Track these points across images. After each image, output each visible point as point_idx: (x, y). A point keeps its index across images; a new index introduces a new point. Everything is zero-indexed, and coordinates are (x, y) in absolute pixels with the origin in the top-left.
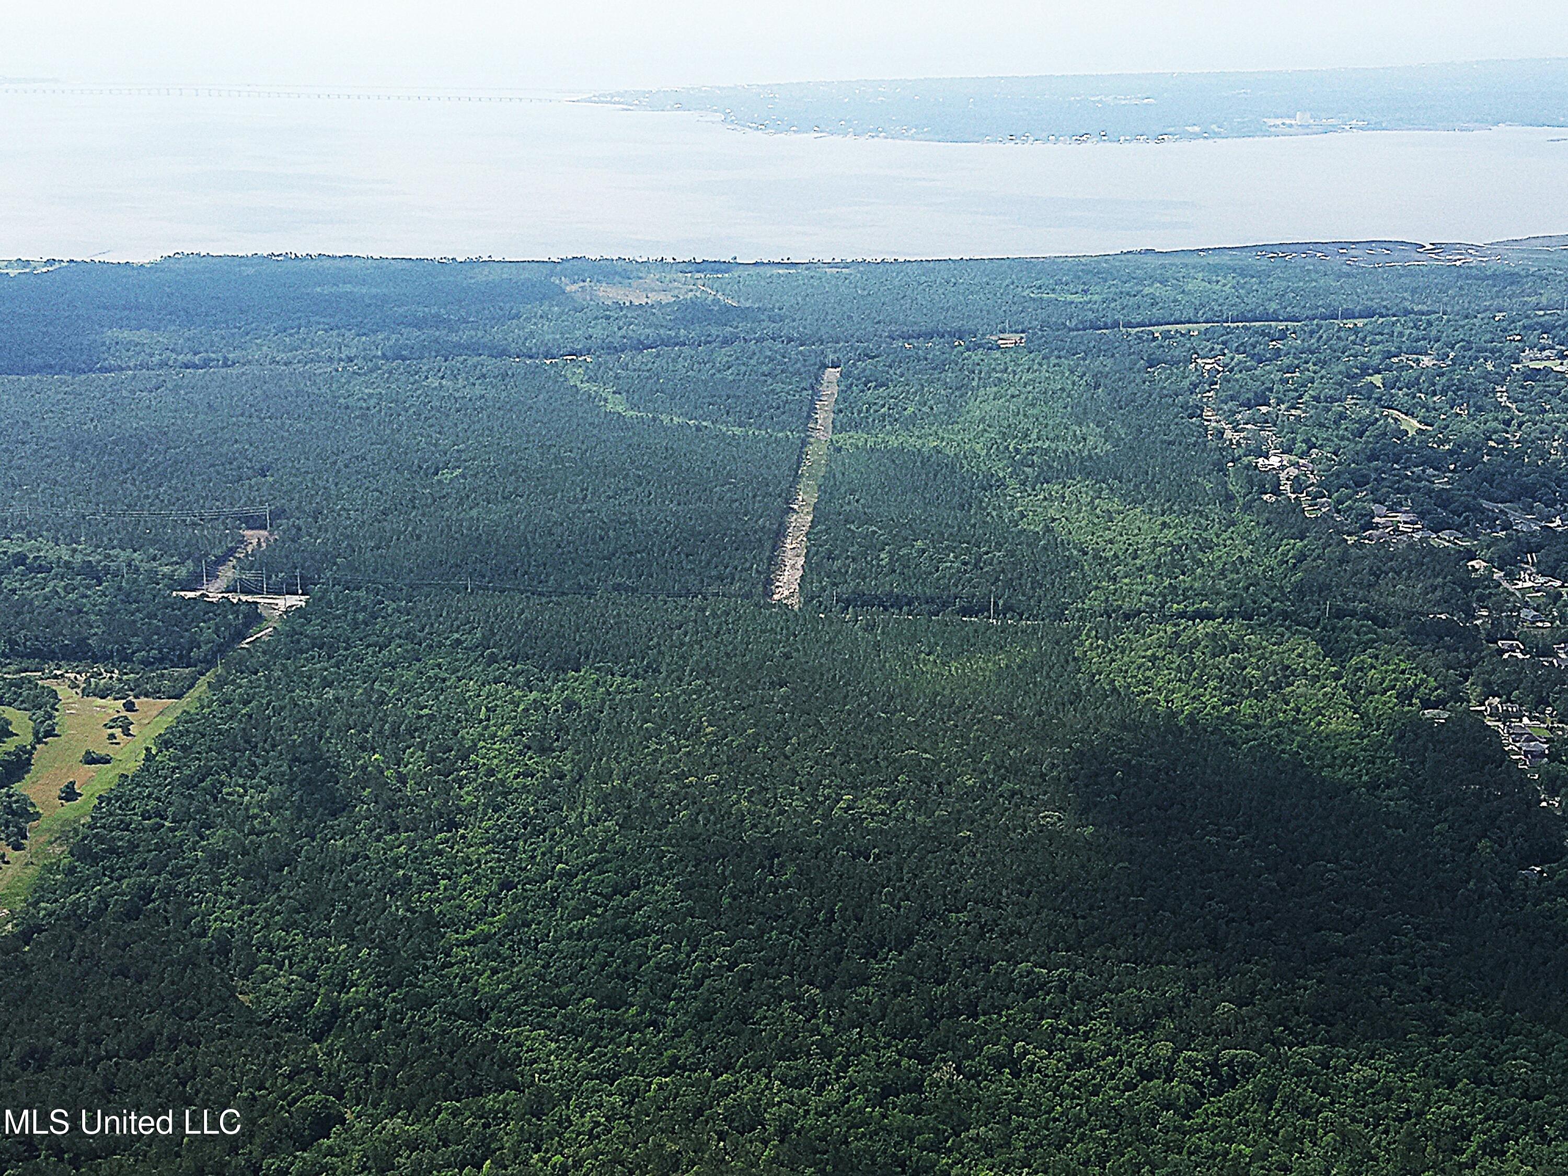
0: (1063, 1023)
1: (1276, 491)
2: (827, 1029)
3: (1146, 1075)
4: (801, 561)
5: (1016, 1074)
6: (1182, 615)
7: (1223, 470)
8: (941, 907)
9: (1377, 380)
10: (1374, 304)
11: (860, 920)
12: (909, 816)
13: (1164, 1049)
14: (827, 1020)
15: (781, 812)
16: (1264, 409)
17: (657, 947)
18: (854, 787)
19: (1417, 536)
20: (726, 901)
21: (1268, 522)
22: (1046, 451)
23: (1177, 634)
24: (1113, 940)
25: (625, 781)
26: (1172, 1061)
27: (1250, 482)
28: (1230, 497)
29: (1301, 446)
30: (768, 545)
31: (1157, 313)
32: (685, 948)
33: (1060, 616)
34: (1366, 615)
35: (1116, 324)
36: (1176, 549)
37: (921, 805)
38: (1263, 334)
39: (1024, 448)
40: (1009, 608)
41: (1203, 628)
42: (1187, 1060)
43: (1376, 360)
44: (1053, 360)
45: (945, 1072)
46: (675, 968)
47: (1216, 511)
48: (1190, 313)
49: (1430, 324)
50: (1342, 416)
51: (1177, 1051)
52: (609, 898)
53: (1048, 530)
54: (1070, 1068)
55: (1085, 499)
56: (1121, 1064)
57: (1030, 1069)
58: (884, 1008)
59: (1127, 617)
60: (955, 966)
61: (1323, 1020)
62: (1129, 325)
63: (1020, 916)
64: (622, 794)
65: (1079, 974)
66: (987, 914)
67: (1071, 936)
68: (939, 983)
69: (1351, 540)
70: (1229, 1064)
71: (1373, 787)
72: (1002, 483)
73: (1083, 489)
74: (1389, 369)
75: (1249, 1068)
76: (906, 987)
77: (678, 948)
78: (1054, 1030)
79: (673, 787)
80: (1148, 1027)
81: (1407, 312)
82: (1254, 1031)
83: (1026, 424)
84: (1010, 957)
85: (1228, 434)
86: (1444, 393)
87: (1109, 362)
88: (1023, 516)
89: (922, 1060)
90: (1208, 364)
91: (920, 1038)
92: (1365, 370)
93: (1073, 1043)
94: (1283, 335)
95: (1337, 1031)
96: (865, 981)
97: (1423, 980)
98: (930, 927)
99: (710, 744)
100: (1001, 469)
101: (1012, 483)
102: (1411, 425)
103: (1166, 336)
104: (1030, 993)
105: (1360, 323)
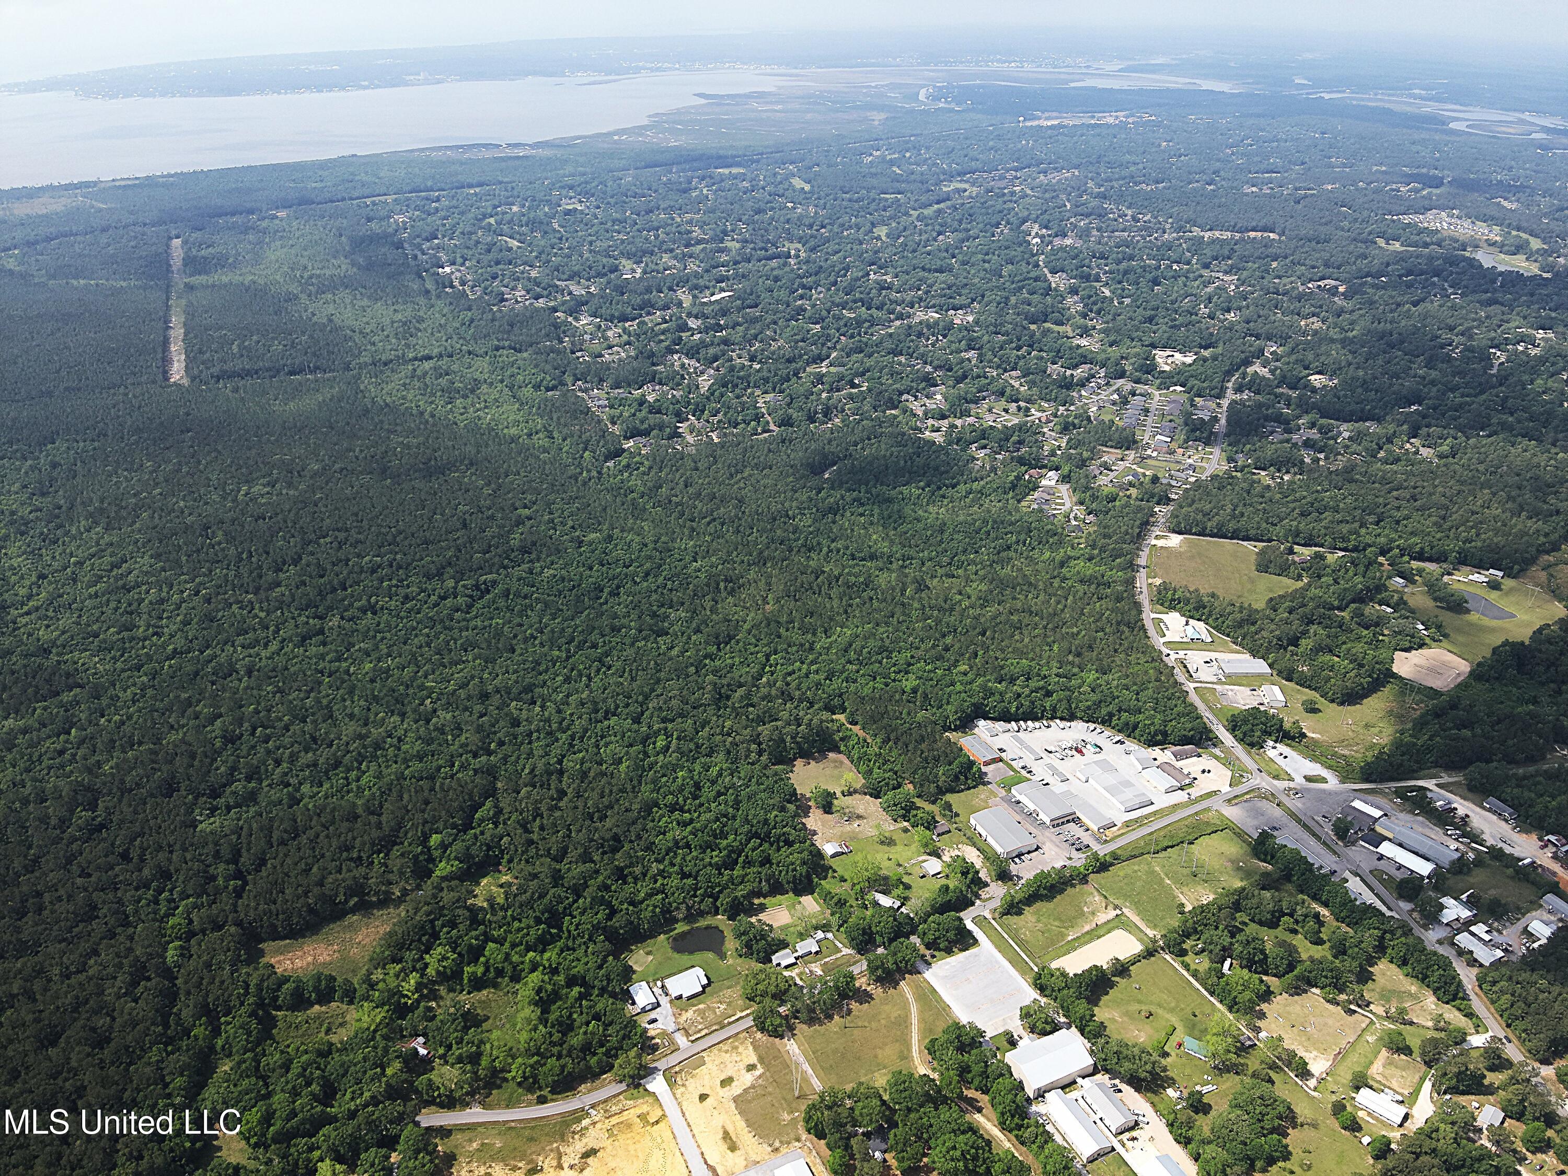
0: (394, 582)
1: (452, 287)
2: (263, 615)
3: (444, 598)
4: (183, 357)
5: (374, 613)
6: (416, 359)
7: (421, 277)
8: (313, 537)
9: (492, 220)
10: (482, 179)
11: (268, 553)
12: (284, 492)
13: (450, 583)
14: (261, 609)
15: (206, 503)
16: (436, 241)
17: (148, 592)
18: (247, 482)
19: (527, 303)
20: (184, 558)
21: (451, 304)
22: (319, 276)
23: (415, 370)
24: (413, 535)
25: (102, 502)
26: (455, 588)
27: (437, 283)
28: (427, 292)
29: (459, 260)
30: (160, 350)
31: (367, 191)
32: (165, 589)
33: (348, 368)
34: (510, 348)
35: (343, 199)
36: (405, 324)
37: (290, 485)
38: (427, 199)
39: (306, 275)
40: (317, 368)
41: (427, 365)
42: (464, 586)
43: (489, 211)
44: (312, 223)
45: (335, 621)
46: (162, 601)
47: (422, 301)
48: (383, 190)
49: (513, 188)
50: (478, 242)
51: (457, 583)
52: (111, 570)
53: (330, 321)
54: (403, 603)
55: (348, 301)
56: (429, 596)
57: (382, 609)
58: (293, 596)
59: (385, 364)
60: (329, 567)
61: (526, 552)
62: (351, 199)
63: (359, 533)
64: (101, 510)
65: (398, 557)
66: (342, 536)
67: (389, 538)
68: (322, 576)
69: (495, 309)
70: (485, 583)
71: (530, 435)
72: (296, 297)
73: (345, 295)
74: (497, 214)
75: (494, 582)
76: (304, 583)
77: (161, 590)
78: (390, 587)
79: (134, 500)
80: (440, 574)
81: (501, 183)
82: (493, 564)
83: (304, 261)
84: (359, 556)
85: (420, 256)
86: (527, 225)
87: (345, 221)
88: (314, 315)
89: (321, 618)
90: (401, 219)
91: (317, 607)
92: (485, 216)
93: (402, 591)
94: (438, 200)
95: (533, 556)
96: (279, 585)
97: (570, 523)
98: (310, 548)
99: (151, 473)
100: (294, 288)
101: (303, 296)
102: (515, 244)
103: (374, 203)
104: (373, 571)
105: (477, 190)
